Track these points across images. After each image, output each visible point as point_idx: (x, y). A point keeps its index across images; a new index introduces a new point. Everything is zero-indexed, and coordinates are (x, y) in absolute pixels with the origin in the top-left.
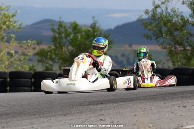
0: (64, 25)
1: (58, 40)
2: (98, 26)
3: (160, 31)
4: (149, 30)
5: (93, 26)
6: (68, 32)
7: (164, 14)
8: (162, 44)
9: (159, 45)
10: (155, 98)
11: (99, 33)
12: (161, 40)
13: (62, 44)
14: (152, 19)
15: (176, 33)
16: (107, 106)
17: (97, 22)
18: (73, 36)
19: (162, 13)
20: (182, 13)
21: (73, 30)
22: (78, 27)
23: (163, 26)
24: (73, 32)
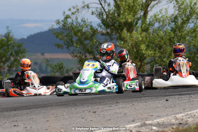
2: (12, 36)
3: (71, 40)
4: (61, 40)
5: (7, 35)
7: (75, 24)
8: (73, 53)
9: (70, 54)
10: (67, 105)
11: (13, 42)
12: (72, 49)
14: (63, 29)
15: (86, 42)
16: (21, 112)
17: (10, 32)
19: (73, 23)
20: (91, 22)
23: (74, 36)
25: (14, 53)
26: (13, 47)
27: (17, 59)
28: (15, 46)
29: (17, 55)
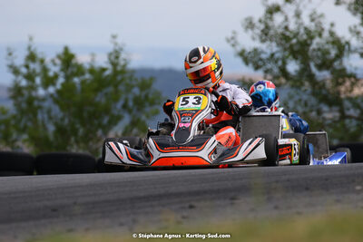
0: (40, 56)
1: (26, 93)
2: (125, 60)
5: (113, 58)
6: (51, 74)
13: (36, 103)
17: (121, 49)
18: (63, 85)
19: (287, 26)
21: (62, 70)
22: (74, 61)
24: (62, 74)
25: (131, 104)
26: (129, 88)
27: (139, 120)
28: (133, 87)
29: (139, 110)
